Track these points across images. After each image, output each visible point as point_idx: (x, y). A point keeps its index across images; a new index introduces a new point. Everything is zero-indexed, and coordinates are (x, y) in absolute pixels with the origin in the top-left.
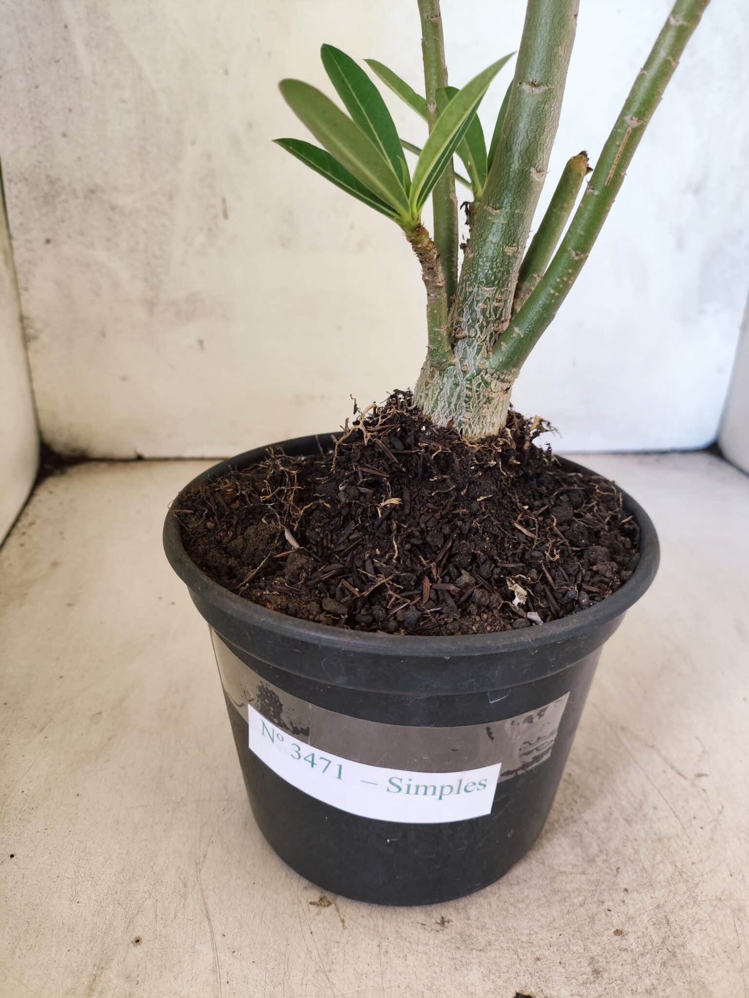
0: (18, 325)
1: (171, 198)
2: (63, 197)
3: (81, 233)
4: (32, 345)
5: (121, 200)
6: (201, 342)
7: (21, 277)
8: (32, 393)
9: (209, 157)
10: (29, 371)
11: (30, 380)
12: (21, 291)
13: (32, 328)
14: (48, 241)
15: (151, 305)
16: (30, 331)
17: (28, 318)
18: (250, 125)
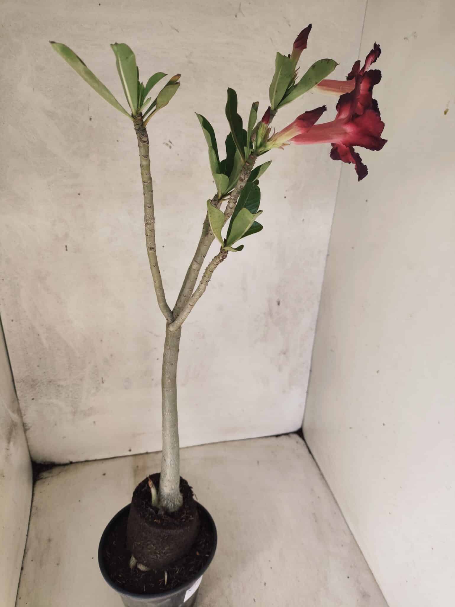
0: (22, 427)
1: (81, 380)
2: (37, 385)
3: (46, 395)
4: (28, 432)
5: (62, 383)
6: (94, 422)
7: (23, 412)
8: (28, 446)
9: (96, 367)
10: (27, 440)
11: (27, 442)
12: (23, 416)
13: (27, 426)
14: (33, 399)
15: (74, 413)
16: (27, 427)
17: (26, 423)
18: (112, 355)
